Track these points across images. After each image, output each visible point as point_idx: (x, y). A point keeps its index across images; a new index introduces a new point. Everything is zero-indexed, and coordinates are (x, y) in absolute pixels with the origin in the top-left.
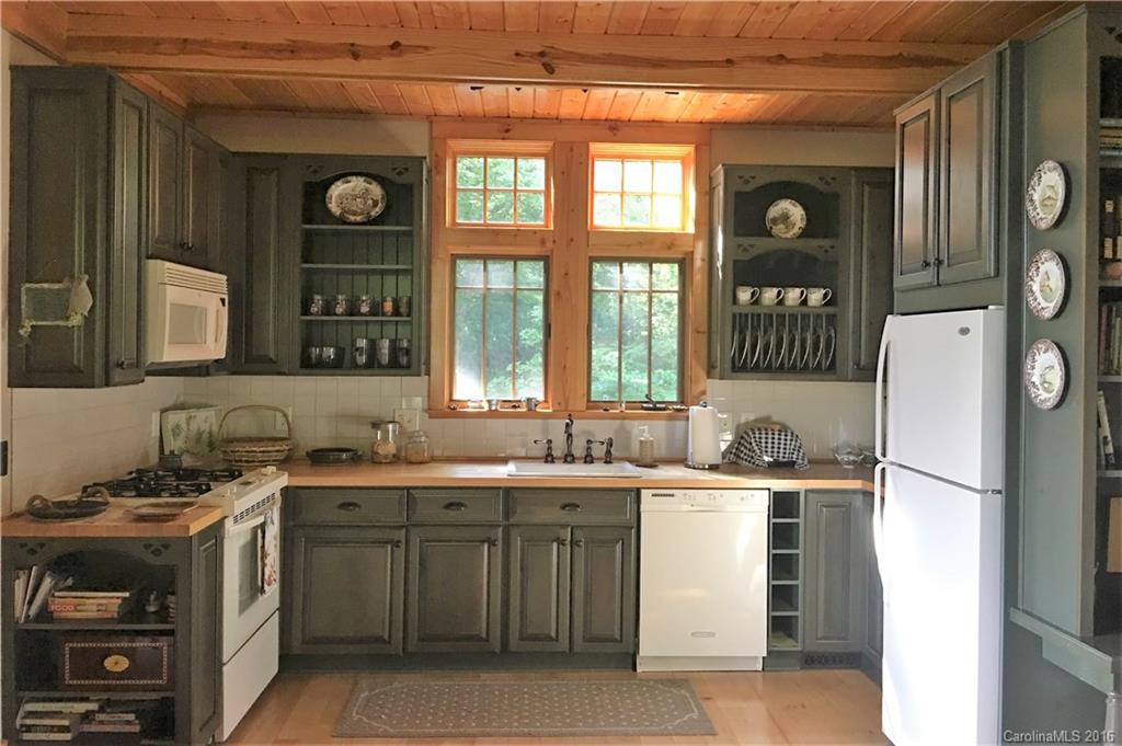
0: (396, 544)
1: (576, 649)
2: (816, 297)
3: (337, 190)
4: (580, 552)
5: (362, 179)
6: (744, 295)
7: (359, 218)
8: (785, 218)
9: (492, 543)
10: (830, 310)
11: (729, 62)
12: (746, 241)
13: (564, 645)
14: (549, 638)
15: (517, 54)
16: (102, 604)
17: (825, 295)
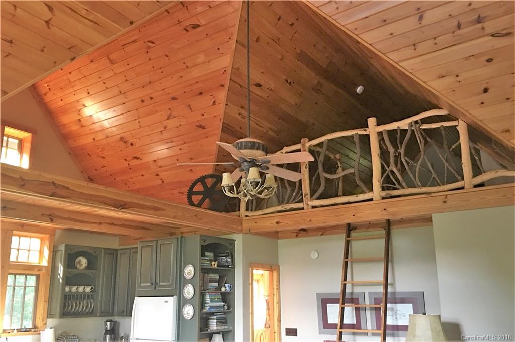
2: (88, 289)
6: (67, 289)
8: (80, 262)
10: (92, 293)
11: (100, 223)
12: (70, 270)
15: (43, 215)
17: (92, 288)
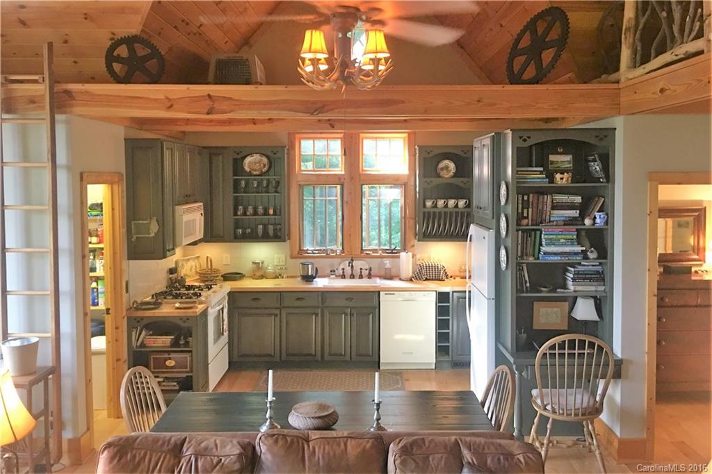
0: (276, 315)
1: (353, 359)
2: (462, 203)
3: (248, 160)
4: (354, 318)
5: (258, 155)
6: (429, 203)
7: (258, 173)
8: (447, 168)
9: (317, 315)
10: (467, 210)
12: (428, 180)
13: (348, 358)
14: (341, 355)
16: (164, 341)
17: (466, 203)
